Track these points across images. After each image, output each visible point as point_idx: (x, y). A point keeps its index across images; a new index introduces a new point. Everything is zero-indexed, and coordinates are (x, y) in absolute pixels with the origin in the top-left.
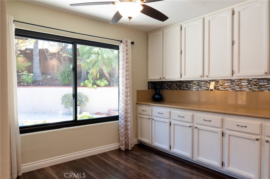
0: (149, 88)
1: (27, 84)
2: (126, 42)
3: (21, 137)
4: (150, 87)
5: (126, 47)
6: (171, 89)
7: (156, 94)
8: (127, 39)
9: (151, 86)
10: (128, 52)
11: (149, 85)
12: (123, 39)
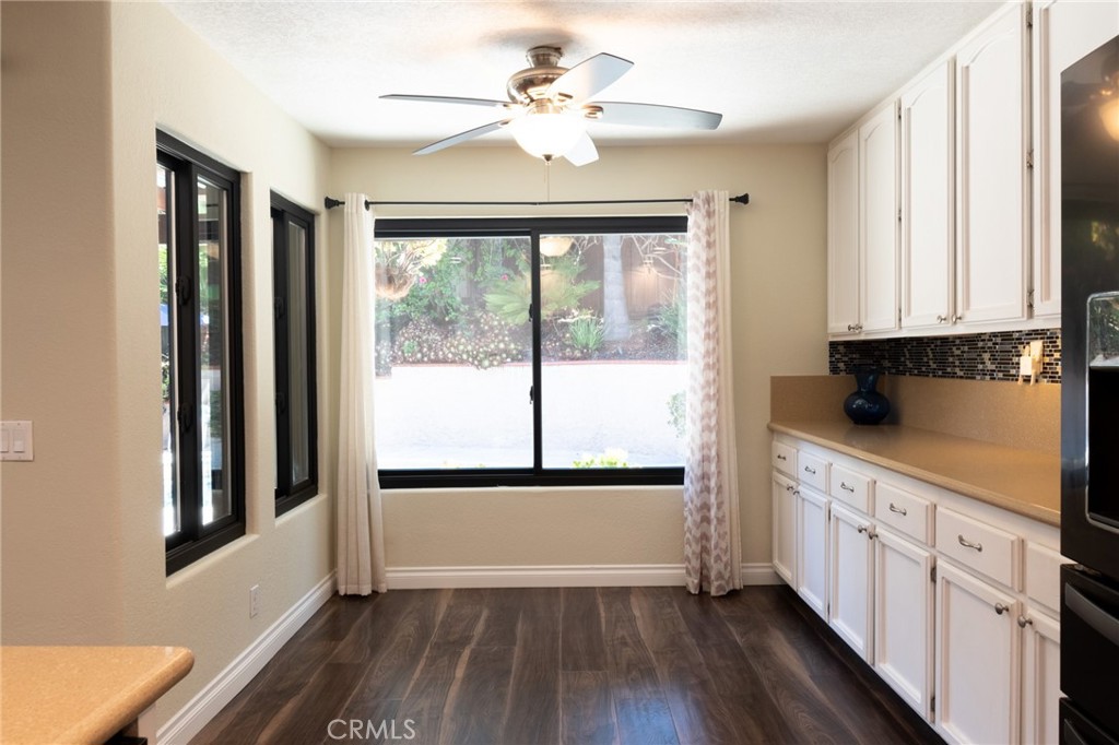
0: (834, 370)
1: (582, 352)
2: (708, 200)
3: (382, 494)
4: (841, 365)
5: (707, 219)
6: (920, 374)
7: (858, 394)
8: (710, 191)
9: (846, 359)
10: (715, 236)
11: (837, 356)
12: (696, 192)
